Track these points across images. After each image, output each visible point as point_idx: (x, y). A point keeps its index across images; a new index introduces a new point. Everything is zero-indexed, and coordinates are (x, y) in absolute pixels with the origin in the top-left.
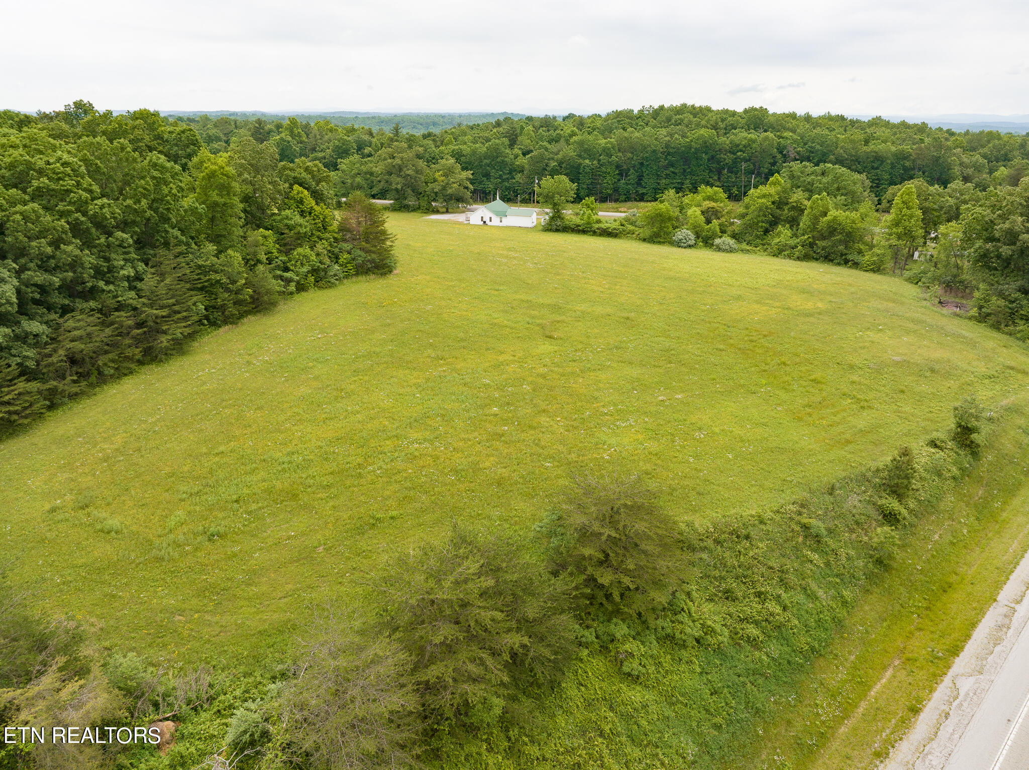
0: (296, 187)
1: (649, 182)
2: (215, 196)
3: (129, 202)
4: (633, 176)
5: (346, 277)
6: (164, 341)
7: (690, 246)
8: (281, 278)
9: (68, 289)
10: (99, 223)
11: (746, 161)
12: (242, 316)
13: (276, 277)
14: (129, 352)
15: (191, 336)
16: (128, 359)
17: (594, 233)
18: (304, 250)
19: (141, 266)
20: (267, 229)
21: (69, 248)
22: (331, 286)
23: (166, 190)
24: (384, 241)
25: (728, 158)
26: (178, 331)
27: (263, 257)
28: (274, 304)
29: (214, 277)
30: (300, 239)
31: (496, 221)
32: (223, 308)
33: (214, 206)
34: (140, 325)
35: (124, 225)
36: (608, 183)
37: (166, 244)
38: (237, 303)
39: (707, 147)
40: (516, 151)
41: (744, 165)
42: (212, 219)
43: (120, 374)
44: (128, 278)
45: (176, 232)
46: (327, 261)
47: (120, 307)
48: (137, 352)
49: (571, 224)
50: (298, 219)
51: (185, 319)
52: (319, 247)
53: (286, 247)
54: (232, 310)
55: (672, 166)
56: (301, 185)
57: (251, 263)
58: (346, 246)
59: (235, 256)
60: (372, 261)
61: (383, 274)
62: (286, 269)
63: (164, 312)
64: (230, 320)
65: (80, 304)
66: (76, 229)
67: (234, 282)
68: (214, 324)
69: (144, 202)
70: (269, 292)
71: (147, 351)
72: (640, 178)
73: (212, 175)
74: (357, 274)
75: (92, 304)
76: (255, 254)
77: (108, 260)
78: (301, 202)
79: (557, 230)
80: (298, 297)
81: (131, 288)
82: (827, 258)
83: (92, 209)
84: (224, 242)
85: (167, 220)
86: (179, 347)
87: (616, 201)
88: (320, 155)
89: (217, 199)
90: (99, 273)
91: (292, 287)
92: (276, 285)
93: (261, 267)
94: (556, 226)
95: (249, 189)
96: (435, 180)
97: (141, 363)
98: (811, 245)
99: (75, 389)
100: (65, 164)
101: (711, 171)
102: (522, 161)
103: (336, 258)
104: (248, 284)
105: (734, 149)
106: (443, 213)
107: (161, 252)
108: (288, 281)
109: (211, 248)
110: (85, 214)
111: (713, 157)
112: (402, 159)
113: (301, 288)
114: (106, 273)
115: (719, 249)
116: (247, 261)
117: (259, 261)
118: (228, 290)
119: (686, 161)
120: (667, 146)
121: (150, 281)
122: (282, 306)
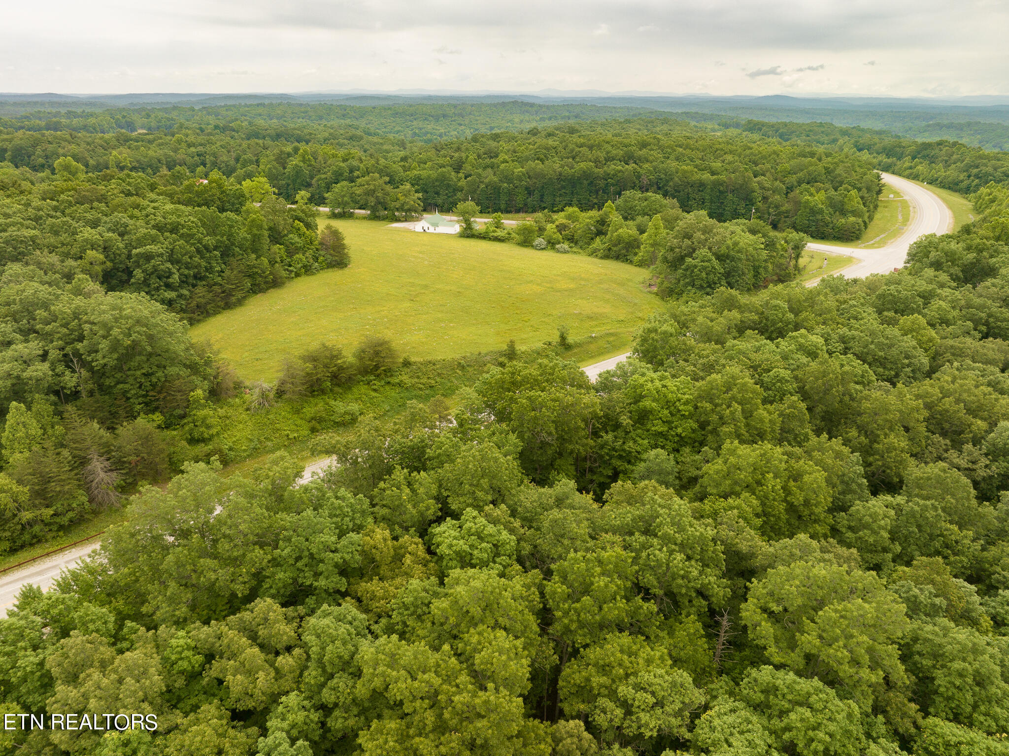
0: (296, 221)
1: (548, 199)
2: (255, 231)
3: (218, 237)
4: (537, 195)
5: (322, 269)
6: (234, 299)
7: (542, 249)
8: (287, 270)
9: (195, 277)
10: (206, 248)
11: (613, 185)
12: (267, 289)
13: (285, 270)
14: (219, 304)
15: (244, 298)
16: (219, 307)
17: (490, 239)
18: (300, 256)
19: (223, 266)
20: (281, 244)
21: (196, 259)
22: (313, 274)
23: (233, 231)
24: (344, 249)
25: (602, 183)
26: (239, 295)
27: (278, 260)
28: (284, 283)
29: (255, 270)
30: (297, 250)
31: (432, 230)
32: (259, 285)
33: (254, 235)
34: (223, 292)
35: (216, 248)
36: (519, 199)
37: (234, 255)
38: (266, 283)
39: (587, 175)
40: (461, 175)
41: (612, 189)
42: (254, 241)
43: (216, 313)
44: (218, 271)
45: (237, 249)
46: (311, 261)
47: (215, 284)
48: (222, 304)
49: (476, 233)
50: (297, 239)
51: (242, 290)
52: (307, 254)
53: (290, 254)
54: (263, 286)
55: (564, 188)
56: (299, 220)
57: (272, 263)
58: (322, 253)
59: (265, 261)
60: (336, 261)
61: (342, 268)
62: (290, 266)
63: (234, 287)
64: (262, 291)
65: (199, 283)
66: (198, 251)
67: (264, 273)
68: (255, 293)
69: (225, 238)
70: (281, 277)
71: (226, 304)
72: (542, 196)
73: (253, 221)
74: (328, 267)
75: (204, 283)
76: (274, 258)
77: (210, 263)
78: (299, 229)
79: (468, 237)
80: (295, 280)
81: (219, 276)
82: (617, 258)
83: (204, 242)
84: (260, 253)
85: (233, 244)
86: (240, 302)
87: (526, 212)
88: (323, 176)
89: (256, 232)
90: (207, 270)
91: (293, 275)
92: (284, 274)
93: (277, 265)
94: (468, 233)
95: (272, 224)
96: (398, 199)
97: (224, 309)
98: (610, 249)
99: (199, 318)
100: (193, 222)
101: (591, 192)
102: (463, 183)
103: (316, 259)
104: (271, 273)
105: (607, 176)
106: (403, 221)
107: (232, 259)
108: (291, 271)
109: (254, 256)
110: (201, 244)
111: (592, 182)
112: (374, 185)
113: (298, 275)
114: (209, 269)
115: (558, 251)
116: (270, 262)
117: (276, 262)
118: (261, 276)
119: (574, 186)
120: (560, 174)
121: (227, 273)
122: (287, 284)
